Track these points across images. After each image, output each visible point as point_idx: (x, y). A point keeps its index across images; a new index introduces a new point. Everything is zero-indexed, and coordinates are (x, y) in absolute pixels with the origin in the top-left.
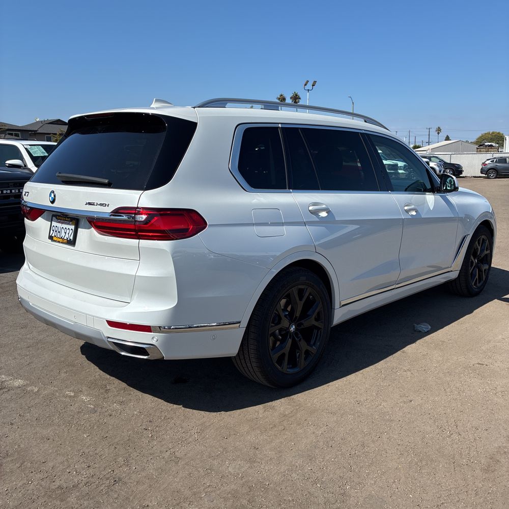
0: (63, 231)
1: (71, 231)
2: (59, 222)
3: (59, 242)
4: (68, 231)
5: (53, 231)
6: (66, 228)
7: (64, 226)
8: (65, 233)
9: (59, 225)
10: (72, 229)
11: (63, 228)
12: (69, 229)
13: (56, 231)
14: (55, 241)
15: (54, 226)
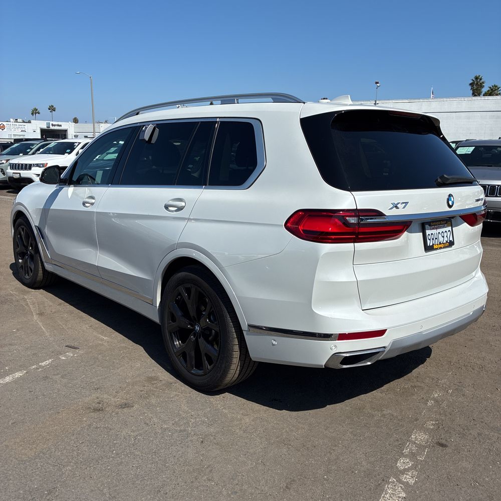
0: (440, 236)
1: (449, 233)
2: (433, 229)
3: (441, 248)
4: (445, 234)
5: (430, 240)
6: (442, 232)
7: (440, 230)
8: (443, 237)
9: (434, 231)
10: (449, 231)
11: (439, 233)
12: (446, 231)
13: (433, 239)
14: (437, 249)
15: (429, 235)
